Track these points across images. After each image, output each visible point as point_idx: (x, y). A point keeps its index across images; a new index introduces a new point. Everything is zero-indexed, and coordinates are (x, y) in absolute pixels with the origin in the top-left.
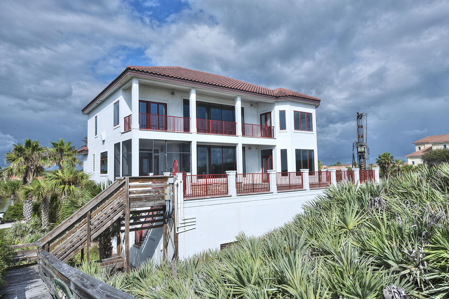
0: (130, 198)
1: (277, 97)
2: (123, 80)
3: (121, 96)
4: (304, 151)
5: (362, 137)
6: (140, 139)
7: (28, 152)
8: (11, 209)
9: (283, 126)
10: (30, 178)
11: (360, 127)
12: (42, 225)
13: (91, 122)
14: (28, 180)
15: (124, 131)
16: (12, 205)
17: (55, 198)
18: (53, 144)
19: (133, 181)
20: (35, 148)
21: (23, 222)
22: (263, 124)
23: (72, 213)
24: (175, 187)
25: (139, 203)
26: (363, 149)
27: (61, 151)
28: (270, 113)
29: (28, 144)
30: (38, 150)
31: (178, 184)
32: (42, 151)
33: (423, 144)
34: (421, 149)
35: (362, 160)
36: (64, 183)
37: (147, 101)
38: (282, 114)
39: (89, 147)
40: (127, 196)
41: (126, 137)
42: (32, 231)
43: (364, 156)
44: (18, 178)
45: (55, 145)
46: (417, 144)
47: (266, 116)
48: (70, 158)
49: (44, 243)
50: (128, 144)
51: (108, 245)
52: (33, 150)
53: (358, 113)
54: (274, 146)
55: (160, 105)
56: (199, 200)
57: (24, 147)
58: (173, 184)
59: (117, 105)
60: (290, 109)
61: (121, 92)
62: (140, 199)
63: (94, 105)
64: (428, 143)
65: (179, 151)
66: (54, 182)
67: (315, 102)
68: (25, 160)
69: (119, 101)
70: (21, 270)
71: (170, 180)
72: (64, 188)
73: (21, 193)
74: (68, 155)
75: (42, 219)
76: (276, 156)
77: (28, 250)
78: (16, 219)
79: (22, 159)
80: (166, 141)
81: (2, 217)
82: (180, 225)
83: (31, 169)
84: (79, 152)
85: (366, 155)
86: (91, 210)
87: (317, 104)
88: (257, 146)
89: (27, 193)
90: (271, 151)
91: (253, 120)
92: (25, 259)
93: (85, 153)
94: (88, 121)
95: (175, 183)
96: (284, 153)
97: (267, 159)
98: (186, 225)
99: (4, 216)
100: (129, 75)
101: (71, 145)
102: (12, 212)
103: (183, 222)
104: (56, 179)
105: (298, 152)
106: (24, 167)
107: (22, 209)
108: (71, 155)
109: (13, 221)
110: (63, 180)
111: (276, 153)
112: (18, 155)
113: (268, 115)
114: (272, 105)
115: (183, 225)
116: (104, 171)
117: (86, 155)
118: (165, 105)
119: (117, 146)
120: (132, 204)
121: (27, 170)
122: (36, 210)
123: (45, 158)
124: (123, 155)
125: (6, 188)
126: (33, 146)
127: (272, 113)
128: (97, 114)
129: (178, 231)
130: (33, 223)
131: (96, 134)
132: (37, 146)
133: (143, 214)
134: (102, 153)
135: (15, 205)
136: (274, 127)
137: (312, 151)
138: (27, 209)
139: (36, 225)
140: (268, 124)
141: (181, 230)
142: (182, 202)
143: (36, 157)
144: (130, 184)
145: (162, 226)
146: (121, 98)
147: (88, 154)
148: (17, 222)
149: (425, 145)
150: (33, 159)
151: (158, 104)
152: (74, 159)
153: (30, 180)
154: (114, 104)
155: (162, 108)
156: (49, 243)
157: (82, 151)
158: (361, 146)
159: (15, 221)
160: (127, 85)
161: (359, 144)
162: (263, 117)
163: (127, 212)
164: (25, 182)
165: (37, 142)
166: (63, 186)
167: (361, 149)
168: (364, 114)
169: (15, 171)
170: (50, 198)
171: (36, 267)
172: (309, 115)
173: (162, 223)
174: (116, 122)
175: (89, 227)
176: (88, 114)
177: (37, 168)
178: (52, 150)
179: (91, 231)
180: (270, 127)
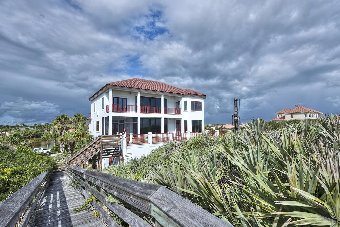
0: (103, 145)
1: (183, 94)
2: (106, 88)
3: (105, 95)
4: (197, 121)
5: (237, 111)
6: (112, 116)
7: (63, 120)
8: (54, 147)
9: (186, 109)
10: (63, 133)
11: (236, 106)
12: (68, 155)
13: (93, 105)
14: (62, 133)
15: (106, 112)
16: (55, 145)
17: (74, 143)
18: (75, 115)
19: (104, 137)
20: (66, 118)
21: (60, 154)
22: (177, 108)
23: (79, 150)
24: (123, 140)
25: (107, 146)
26: (237, 118)
27: (79, 119)
28: (180, 101)
29: (63, 116)
30: (67, 119)
31: (124, 138)
32: (69, 120)
33: (281, 114)
34: (280, 117)
35: (236, 124)
36: (78, 136)
37: (118, 98)
38: (185, 102)
39: (92, 117)
40: (102, 144)
41: (106, 115)
42: (64, 158)
43: (237, 122)
44: (58, 132)
45: (75, 116)
46: (278, 114)
47: (178, 103)
48: (83, 122)
49: (68, 162)
50: (107, 118)
51: (95, 164)
52: (65, 119)
53: (234, 99)
54: (181, 118)
55: (124, 99)
56: (134, 146)
57: (60, 118)
58: (122, 138)
59: (103, 99)
60: (189, 100)
61: (105, 93)
62: (107, 145)
63: (94, 97)
64: (283, 113)
65: (133, 121)
66: (74, 135)
67: (203, 96)
68: (61, 124)
69: (104, 98)
70: (59, 172)
71: (121, 137)
72: (78, 138)
73: (59, 139)
74: (82, 121)
75: (69, 153)
76: (182, 123)
77: (62, 165)
78: (57, 152)
79: (60, 123)
80: (125, 117)
81: (50, 151)
82: (125, 156)
83: (64, 128)
84: (87, 120)
85: (239, 122)
86: (87, 149)
87: (204, 97)
88: (174, 119)
89: (61, 140)
90: (180, 120)
91: (171, 105)
92: (60, 168)
93: (90, 120)
94: (92, 104)
95: (123, 138)
96: (186, 122)
97: (178, 125)
98: (128, 156)
99: (51, 151)
100: (107, 87)
101: (84, 116)
102: (55, 149)
103: (126, 155)
104: (75, 134)
105: (193, 121)
106: (61, 127)
107: (59, 147)
108: (83, 121)
109: (55, 153)
110: (78, 135)
111: (182, 122)
112: (58, 122)
113: (179, 103)
114: (181, 98)
115: (126, 156)
116: (98, 130)
117: (90, 121)
118: (127, 99)
119: (103, 118)
120: (104, 147)
121: (62, 128)
122: (66, 148)
123: (70, 123)
124: (105, 123)
125: (52, 136)
126: (65, 118)
127: (181, 102)
128: (95, 102)
129: (124, 158)
130: (64, 154)
131: (95, 112)
132: (67, 117)
133: (111, 151)
134: (97, 121)
135: (56, 145)
136: (181, 109)
137: (201, 121)
138: (62, 147)
139: (66, 155)
140: (179, 108)
141: (125, 158)
142: (126, 146)
143: (66, 123)
144: (103, 138)
145: (118, 156)
146: (105, 96)
147: (91, 121)
148: (57, 154)
149: (282, 114)
150: (65, 123)
151: (123, 98)
152: (85, 123)
153: (63, 134)
154: (102, 98)
155: (125, 100)
156: (70, 162)
157: (88, 119)
158: (236, 116)
159: (56, 153)
160: (107, 91)
161: (235, 115)
162: (177, 103)
163: (102, 150)
164: (61, 135)
165: (66, 115)
166: (77, 138)
167: (236, 118)
168: (238, 100)
169: (56, 129)
170: (72, 143)
171: (65, 171)
172: (200, 103)
173: (118, 155)
174: (103, 108)
175: (85, 156)
176: (92, 101)
177: (67, 128)
178: (74, 118)
179: (86, 157)
180: (180, 109)
